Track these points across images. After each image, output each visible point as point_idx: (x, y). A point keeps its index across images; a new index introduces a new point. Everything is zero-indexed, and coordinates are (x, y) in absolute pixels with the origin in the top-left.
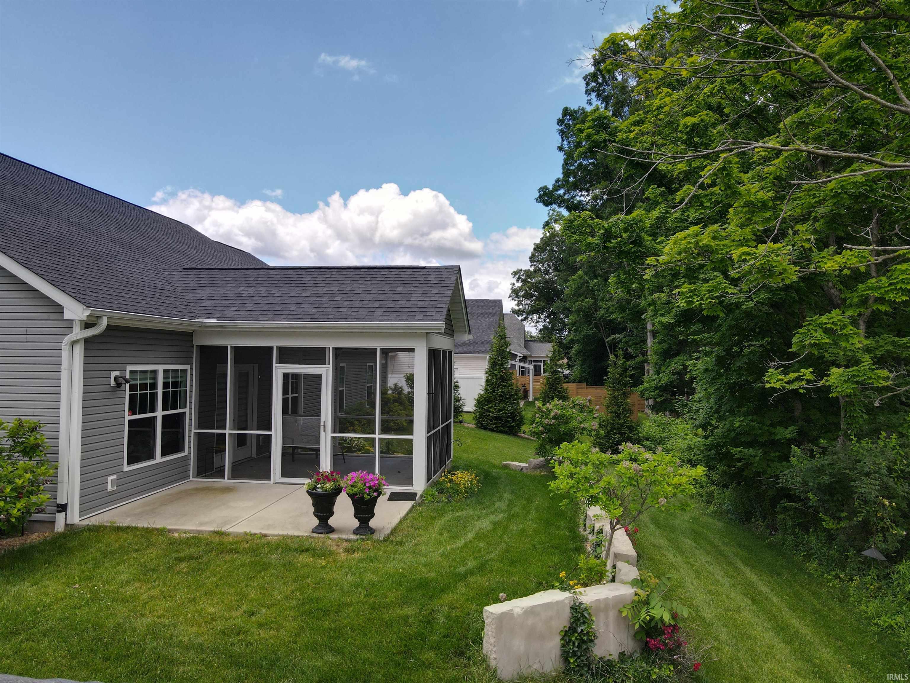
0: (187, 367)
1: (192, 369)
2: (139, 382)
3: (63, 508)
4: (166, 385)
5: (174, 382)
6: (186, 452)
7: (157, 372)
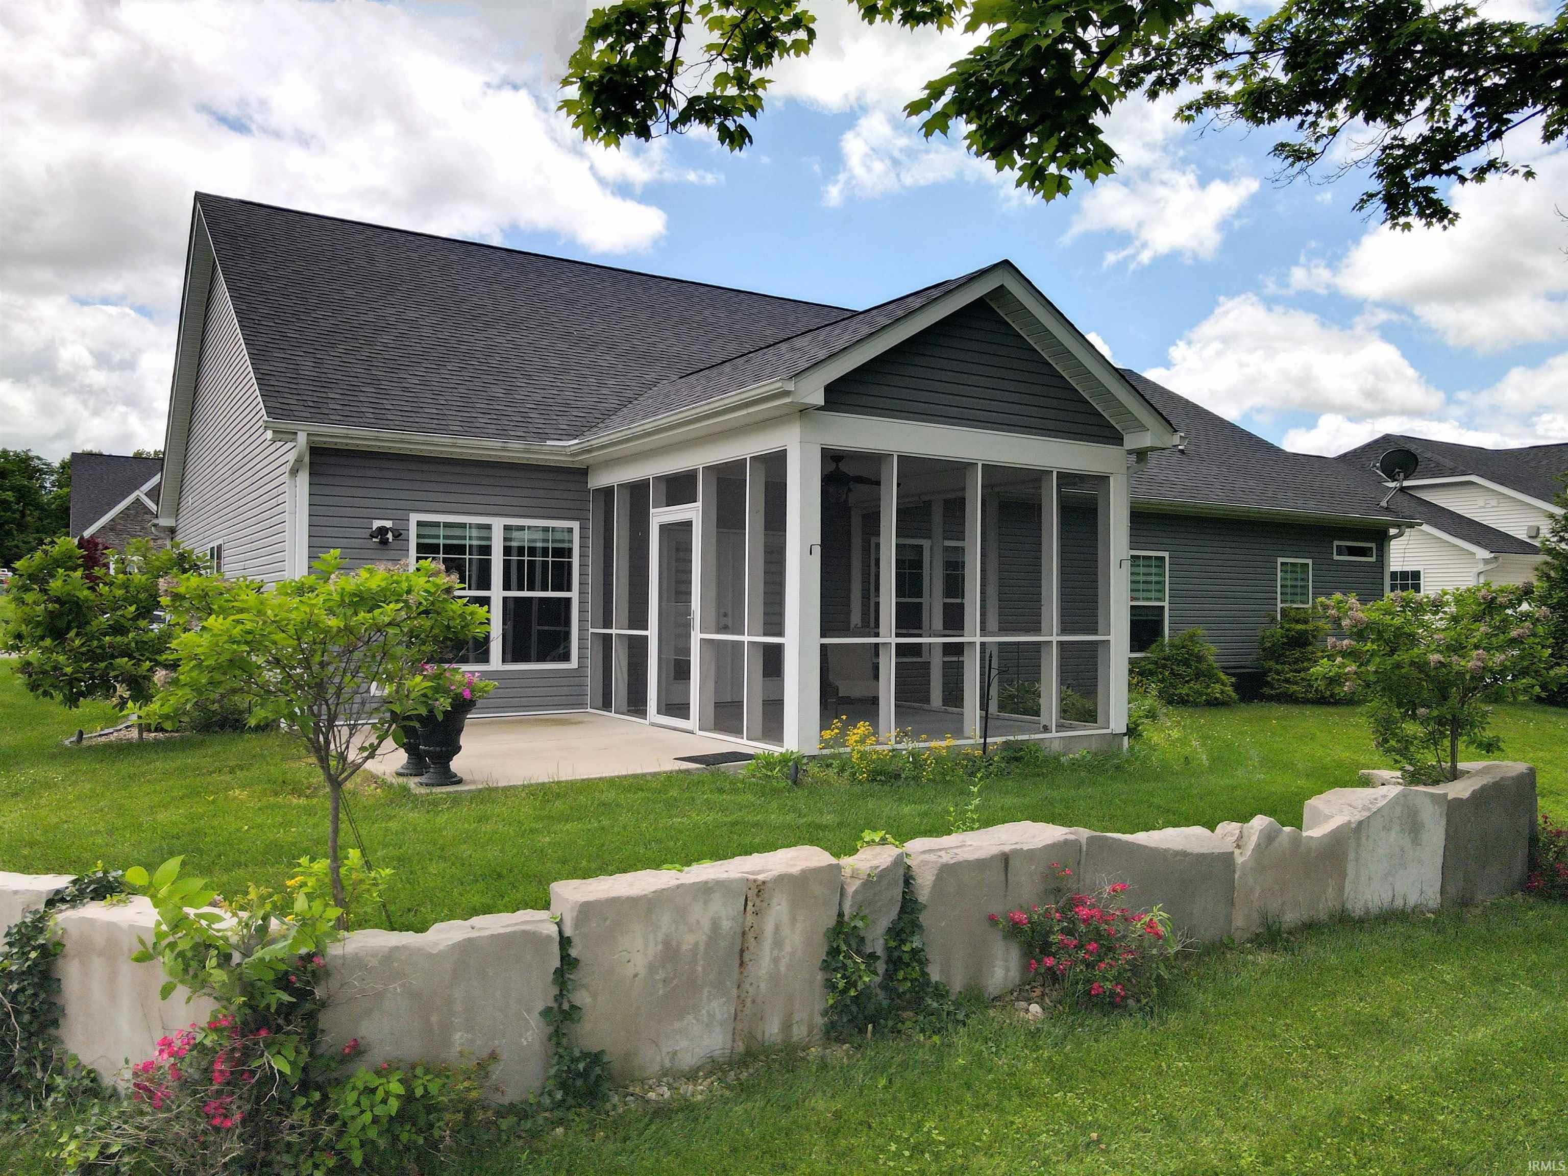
0: (576, 525)
1: (584, 528)
2: (442, 542)
5: (535, 548)
6: (574, 664)
7: (488, 527)
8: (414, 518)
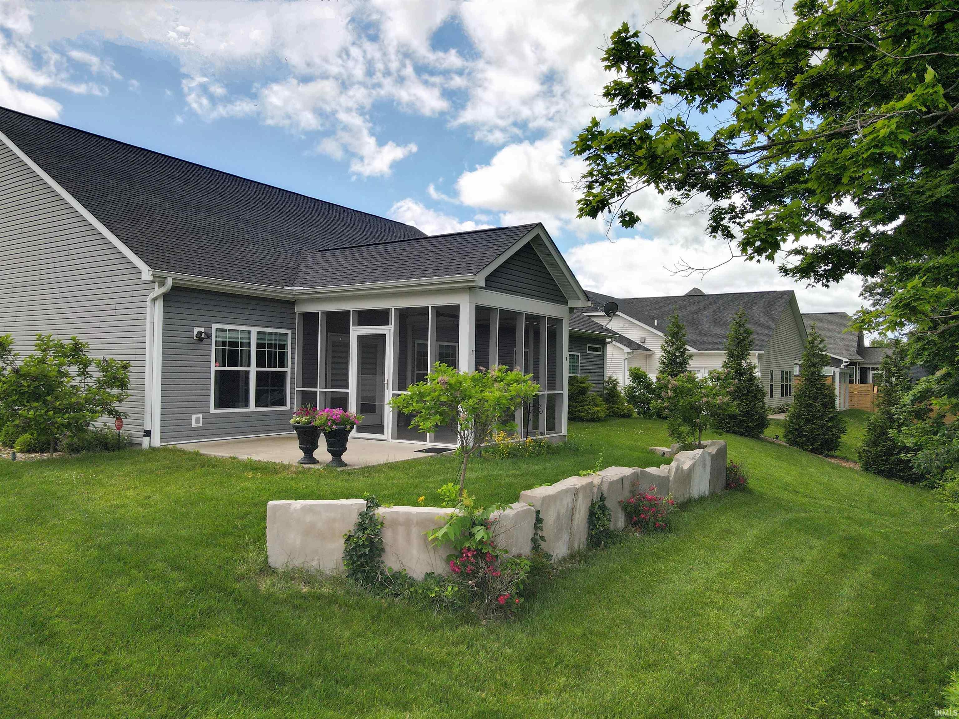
0: (289, 332)
1: (293, 334)
2: (227, 340)
3: (148, 433)
4: (259, 345)
5: (271, 344)
6: (288, 407)
7: (250, 332)
8: (215, 326)
